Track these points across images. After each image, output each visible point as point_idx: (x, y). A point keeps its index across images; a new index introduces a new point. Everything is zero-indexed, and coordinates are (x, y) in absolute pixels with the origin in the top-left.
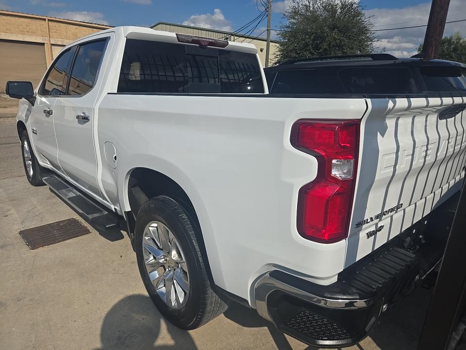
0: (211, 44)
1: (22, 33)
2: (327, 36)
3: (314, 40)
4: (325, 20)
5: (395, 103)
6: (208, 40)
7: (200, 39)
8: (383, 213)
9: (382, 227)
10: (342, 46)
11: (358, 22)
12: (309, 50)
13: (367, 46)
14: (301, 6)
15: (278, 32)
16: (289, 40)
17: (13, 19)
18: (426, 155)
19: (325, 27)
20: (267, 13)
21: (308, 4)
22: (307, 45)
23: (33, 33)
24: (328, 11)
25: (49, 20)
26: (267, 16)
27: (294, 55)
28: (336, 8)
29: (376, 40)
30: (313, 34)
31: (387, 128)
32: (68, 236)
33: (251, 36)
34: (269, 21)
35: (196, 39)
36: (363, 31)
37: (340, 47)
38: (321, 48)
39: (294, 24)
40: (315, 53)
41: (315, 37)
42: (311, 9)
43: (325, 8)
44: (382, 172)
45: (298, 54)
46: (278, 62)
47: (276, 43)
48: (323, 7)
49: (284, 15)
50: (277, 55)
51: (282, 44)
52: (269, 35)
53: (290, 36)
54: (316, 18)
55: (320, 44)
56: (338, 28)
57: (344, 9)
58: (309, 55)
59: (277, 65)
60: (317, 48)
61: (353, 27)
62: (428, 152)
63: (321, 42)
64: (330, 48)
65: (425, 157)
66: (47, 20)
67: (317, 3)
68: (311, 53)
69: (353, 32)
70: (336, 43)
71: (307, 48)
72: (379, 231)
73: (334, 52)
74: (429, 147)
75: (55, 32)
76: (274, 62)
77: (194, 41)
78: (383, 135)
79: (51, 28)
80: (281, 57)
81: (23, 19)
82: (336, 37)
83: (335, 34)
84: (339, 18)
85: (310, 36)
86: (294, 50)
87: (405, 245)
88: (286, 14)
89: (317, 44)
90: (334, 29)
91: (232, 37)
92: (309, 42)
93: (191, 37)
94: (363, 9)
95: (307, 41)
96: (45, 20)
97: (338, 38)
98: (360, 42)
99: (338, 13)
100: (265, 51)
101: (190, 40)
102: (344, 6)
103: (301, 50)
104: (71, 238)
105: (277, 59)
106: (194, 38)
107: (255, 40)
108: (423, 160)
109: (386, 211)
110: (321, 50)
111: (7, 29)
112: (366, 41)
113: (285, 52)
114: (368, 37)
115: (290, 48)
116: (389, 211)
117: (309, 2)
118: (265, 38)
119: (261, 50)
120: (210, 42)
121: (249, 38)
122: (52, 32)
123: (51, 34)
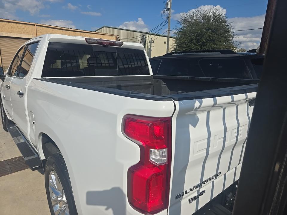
0: (110, 44)
1: (20, 32)
2: (205, 34)
3: (196, 36)
4: (203, 24)
5: (201, 103)
6: (108, 42)
7: (103, 41)
8: (202, 183)
9: (204, 192)
10: (214, 40)
11: (224, 25)
12: (193, 43)
13: (230, 40)
14: (188, 16)
15: (175, 32)
16: (181, 36)
17: (15, 24)
18: (238, 135)
19: (203, 28)
20: (168, 20)
21: (193, 15)
22: (192, 40)
23: (27, 33)
24: (205, 19)
25: (36, 25)
26: (168, 22)
27: (184, 46)
28: (210, 17)
29: (235, 36)
30: (196, 33)
31: (198, 120)
32: (15, 170)
33: (159, 34)
34: (169, 25)
35: (100, 41)
36: (227, 31)
37: (213, 41)
38: (200, 41)
39: (185, 27)
40: (197, 44)
41: (197, 35)
42: (195, 18)
43: (203, 17)
44: (195, 155)
45: (187, 45)
46: (175, 50)
47: (173, 38)
48: (202, 17)
49: (179, 22)
50: (174, 46)
51: (177, 39)
52: (169, 33)
53: (182, 35)
54: (198, 23)
55: (200, 39)
56: (211, 29)
57: (215, 18)
58: (193, 46)
59: (174, 51)
60: (198, 41)
61: (221, 29)
62: (239, 133)
63: (201, 38)
64: (206, 41)
65: (237, 137)
66: (35, 25)
67: (199, 14)
68: (194, 44)
69: (221, 32)
70: (210, 39)
71: (192, 42)
72: (201, 195)
73: (209, 44)
74: (240, 129)
75: (40, 32)
76: (172, 50)
77: (98, 43)
78: (194, 126)
79: (37, 30)
80: (177, 47)
81: (21, 25)
82: (210, 35)
83: (209, 33)
84: (212, 24)
85: (194, 34)
86: (184, 43)
87: (227, 199)
88: (180, 21)
89: (198, 39)
90: (208, 30)
91: (147, 35)
92: (194, 38)
93: (97, 40)
94: (226, 18)
95: (192, 37)
96: (34, 25)
97: (211, 35)
98: (225, 38)
99: (211, 20)
100: (166, 43)
101: (96, 42)
102: (214, 17)
103: (189, 43)
104: (17, 171)
105: (174, 48)
106: (98, 41)
107: (161, 37)
108: (236, 139)
109: (205, 181)
110: (201, 43)
111: (11, 31)
112: (229, 37)
113: (180, 44)
114: (230, 35)
115: (181, 42)
116: (208, 179)
117: (194, 14)
118: (167, 35)
119: (165, 43)
120: (110, 43)
121: (157, 35)
122: (38, 33)
123: (37, 34)
